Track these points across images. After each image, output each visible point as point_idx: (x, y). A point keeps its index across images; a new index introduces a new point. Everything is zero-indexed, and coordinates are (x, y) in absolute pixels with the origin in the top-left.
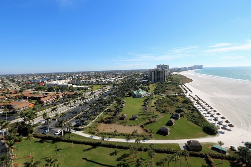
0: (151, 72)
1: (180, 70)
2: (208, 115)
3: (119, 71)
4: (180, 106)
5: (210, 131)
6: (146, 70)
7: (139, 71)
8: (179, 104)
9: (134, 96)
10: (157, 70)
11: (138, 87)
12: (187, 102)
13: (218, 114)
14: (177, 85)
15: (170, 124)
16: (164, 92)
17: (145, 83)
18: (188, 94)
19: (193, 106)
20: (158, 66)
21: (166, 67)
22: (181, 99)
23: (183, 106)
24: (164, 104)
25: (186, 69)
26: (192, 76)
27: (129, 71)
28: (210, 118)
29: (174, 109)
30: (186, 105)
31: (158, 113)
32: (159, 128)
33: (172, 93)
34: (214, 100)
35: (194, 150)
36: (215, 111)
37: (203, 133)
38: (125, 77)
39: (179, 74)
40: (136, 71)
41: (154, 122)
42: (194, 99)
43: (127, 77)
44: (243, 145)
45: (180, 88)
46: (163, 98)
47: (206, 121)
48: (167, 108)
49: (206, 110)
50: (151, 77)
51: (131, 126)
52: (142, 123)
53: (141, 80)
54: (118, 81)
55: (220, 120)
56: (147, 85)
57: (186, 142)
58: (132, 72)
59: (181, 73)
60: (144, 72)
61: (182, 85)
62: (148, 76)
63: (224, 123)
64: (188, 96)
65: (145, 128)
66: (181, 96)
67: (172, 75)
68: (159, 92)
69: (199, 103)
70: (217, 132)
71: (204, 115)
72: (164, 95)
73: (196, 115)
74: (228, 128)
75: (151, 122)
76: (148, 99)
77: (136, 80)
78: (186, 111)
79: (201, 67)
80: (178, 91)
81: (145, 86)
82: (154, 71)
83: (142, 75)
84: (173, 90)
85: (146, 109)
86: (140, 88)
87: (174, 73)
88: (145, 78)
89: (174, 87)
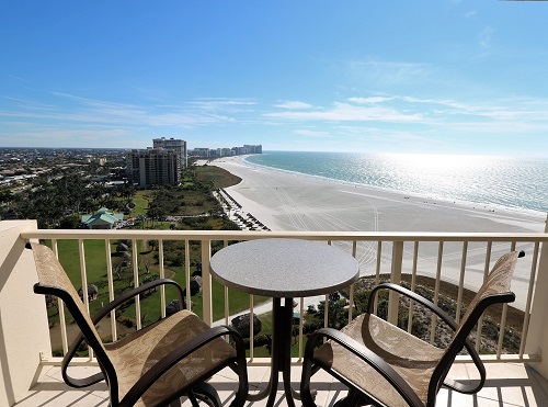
0: (135, 156)
1: (214, 155)
3: (17, 151)
6: (120, 152)
7: (98, 153)
10: (153, 152)
11: (95, 201)
14: (207, 191)
16: (174, 211)
17: (119, 188)
18: (232, 213)
20: (156, 142)
21: (177, 145)
22: (217, 225)
24: (176, 244)
25: (227, 153)
26: (240, 170)
27: (59, 151)
38: (44, 170)
39: (212, 164)
41: (149, 294)
42: (245, 222)
43: (55, 172)
45: (214, 199)
46: (173, 227)
50: (138, 172)
53: (105, 180)
54: (15, 184)
56: (127, 194)
57: (230, 323)
58: (73, 155)
59: (216, 163)
60: (114, 157)
61: (218, 191)
62: (129, 168)
64: (232, 218)
66: (218, 217)
67: (195, 167)
68: (161, 214)
72: (175, 220)
75: (142, 297)
77: (87, 182)
79: (257, 150)
80: (209, 206)
81: (120, 199)
82: (145, 155)
83: (106, 165)
84: (198, 205)
85: (125, 265)
86: (102, 204)
87: (201, 163)
88: (119, 175)
89: (200, 198)
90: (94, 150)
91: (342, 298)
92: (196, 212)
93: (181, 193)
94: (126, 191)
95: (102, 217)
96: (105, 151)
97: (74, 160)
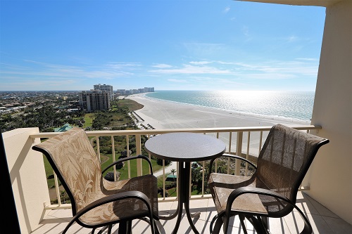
0: (84, 95)
1: (128, 93)
3: (14, 93)
4: (131, 140)
6: (75, 93)
7: (62, 93)
10: (94, 92)
11: (61, 120)
14: (125, 113)
16: (107, 124)
17: (76, 113)
18: (139, 124)
20: (96, 87)
21: (108, 88)
24: (109, 142)
25: (135, 92)
26: (143, 101)
27: (39, 93)
29: (124, 145)
31: (101, 156)
37: (158, 166)
38: (31, 104)
39: (127, 98)
40: (56, 93)
43: (38, 104)
45: (129, 117)
50: (86, 104)
53: (67, 108)
54: (13, 112)
56: (80, 115)
58: (47, 95)
59: (130, 97)
60: (72, 95)
61: (131, 113)
62: (81, 101)
64: (139, 126)
66: (131, 127)
67: (118, 100)
68: (100, 126)
70: (170, 162)
72: (107, 129)
77: (57, 109)
79: (152, 90)
80: (127, 120)
81: (76, 119)
82: (90, 94)
83: (68, 100)
84: (120, 120)
86: (66, 121)
87: (121, 97)
88: (75, 105)
89: (122, 116)
90: (60, 92)
91: (199, 166)
92: (119, 124)
93: (111, 114)
94: (79, 114)
95: (67, 129)
96: (66, 92)
97: (49, 97)
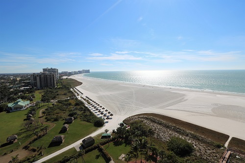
0: (34, 76)
1: (70, 74)
2: (96, 111)
4: (73, 109)
5: (99, 124)
6: (27, 75)
7: (16, 75)
8: (72, 108)
9: (9, 110)
10: (43, 74)
11: (15, 97)
12: (78, 103)
13: (103, 108)
14: (68, 89)
15: (64, 131)
16: (54, 98)
17: (27, 90)
18: (79, 96)
19: (85, 106)
20: (44, 70)
21: (54, 71)
22: (73, 102)
23: (76, 109)
24: (55, 112)
25: (76, 73)
26: (82, 79)
28: (98, 113)
29: (67, 113)
30: (79, 107)
31: (49, 123)
32: (51, 140)
33: (64, 98)
34: (100, 98)
35: (88, 146)
36: (101, 107)
37: (94, 128)
39: (69, 77)
40: (10, 75)
41: (43, 135)
42: (85, 100)
44: (119, 126)
45: (71, 92)
46: (53, 104)
47: (95, 117)
48: (59, 115)
49: (95, 108)
50: (36, 83)
51: (5, 154)
52: (26, 143)
53: (20, 87)
55: (105, 113)
56: (31, 92)
57: (81, 142)
58: (3, 77)
59: (71, 77)
60: (24, 77)
61: (73, 88)
62: (32, 81)
63: (108, 115)
64: (80, 99)
65: (31, 148)
66: (73, 99)
67: (62, 79)
68: (48, 99)
69: (89, 103)
70: (104, 123)
71: (94, 112)
72: (54, 102)
73: (88, 113)
74: (110, 117)
75: (40, 137)
76: (34, 110)
77: (11, 88)
78: (79, 112)
79: (88, 71)
80: (69, 94)
81: (28, 95)
82: (39, 75)
83: (20, 81)
84: (64, 94)
85: (31, 123)
86: (19, 98)
87: (65, 77)
88: (27, 84)
89: (65, 92)
90: (14, 74)
91: (125, 125)
92: (64, 97)
93: (57, 90)
94: (30, 91)
95: (19, 103)
96: (20, 74)
97: (4, 79)
